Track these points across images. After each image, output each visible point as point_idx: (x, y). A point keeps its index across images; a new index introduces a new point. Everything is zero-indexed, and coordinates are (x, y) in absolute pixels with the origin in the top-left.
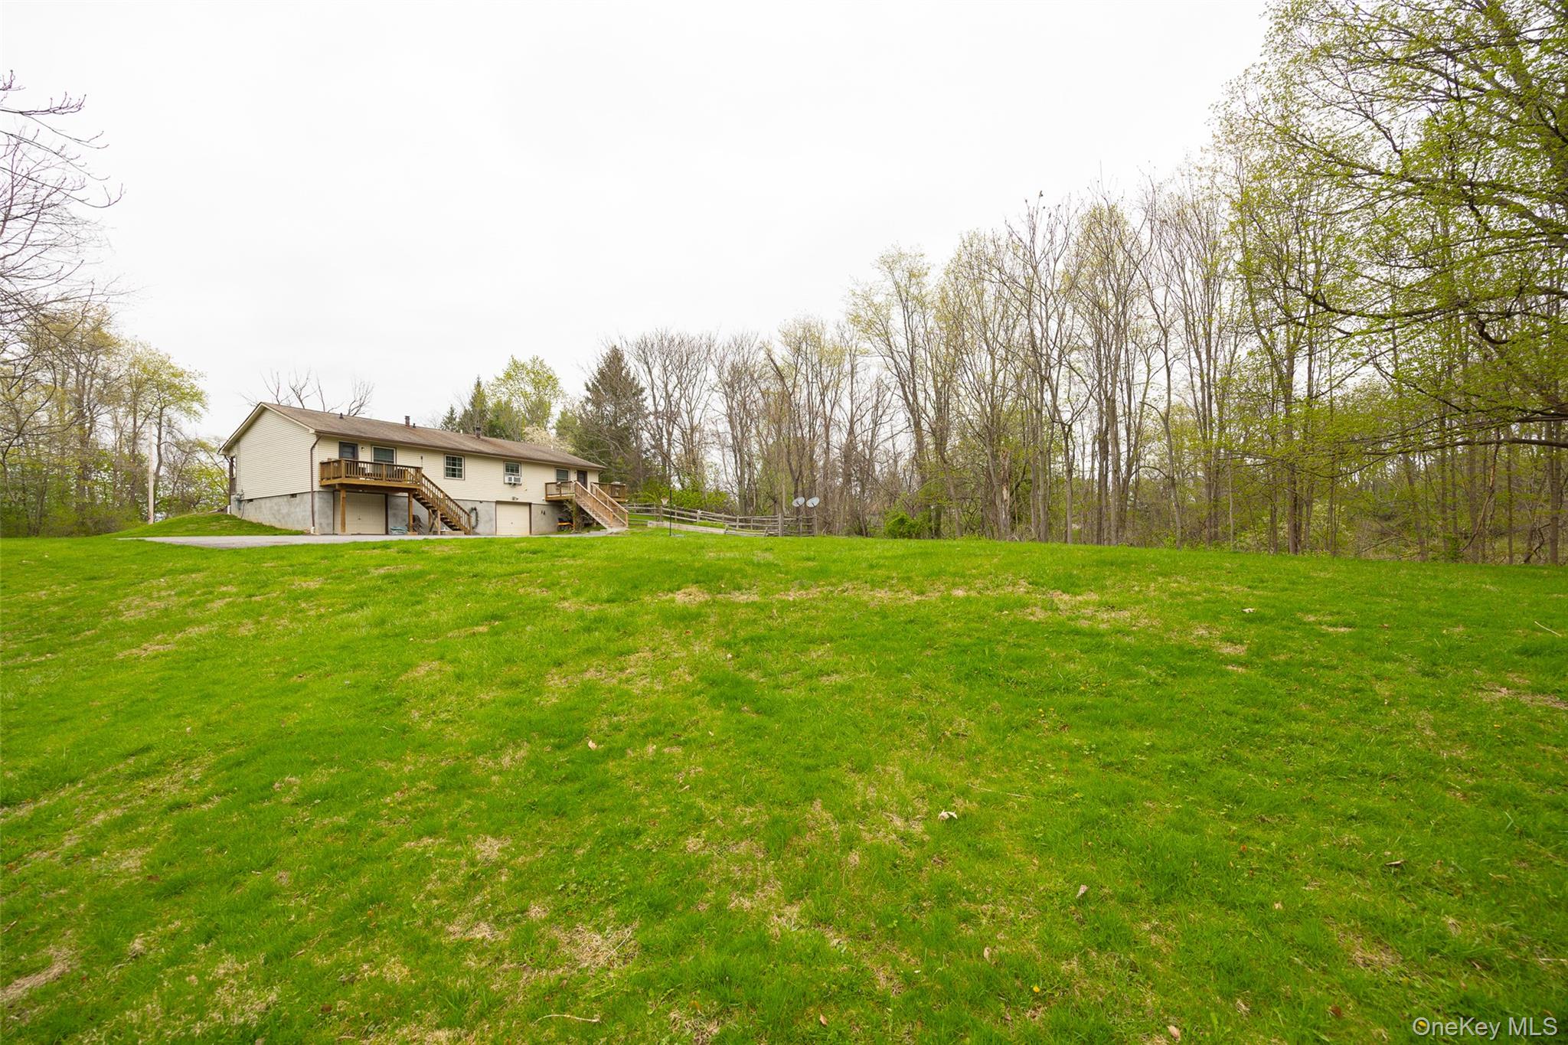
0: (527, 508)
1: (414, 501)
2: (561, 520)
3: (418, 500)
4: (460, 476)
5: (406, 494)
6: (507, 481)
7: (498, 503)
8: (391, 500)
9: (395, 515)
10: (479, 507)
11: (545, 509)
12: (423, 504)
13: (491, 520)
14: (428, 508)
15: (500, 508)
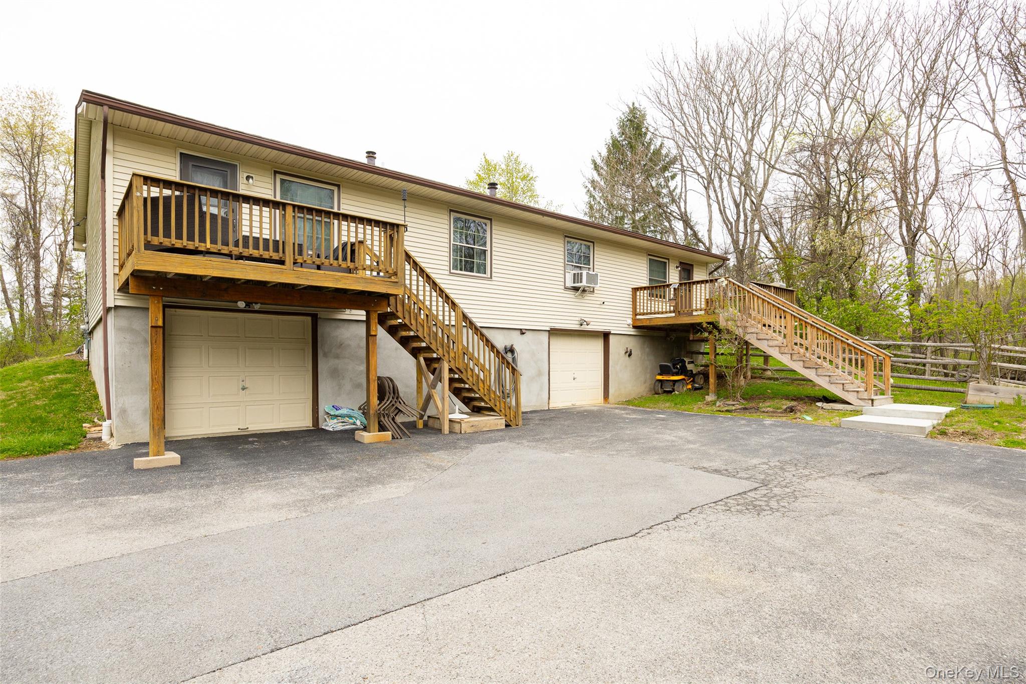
0: (599, 344)
1: (381, 333)
2: (664, 370)
3: (393, 331)
4: (482, 269)
5: (361, 314)
6: (570, 284)
7: (554, 332)
8: (325, 329)
9: (335, 373)
10: (520, 344)
11: (632, 344)
12: (404, 342)
13: (540, 374)
14: (415, 353)
15: (560, 346)
